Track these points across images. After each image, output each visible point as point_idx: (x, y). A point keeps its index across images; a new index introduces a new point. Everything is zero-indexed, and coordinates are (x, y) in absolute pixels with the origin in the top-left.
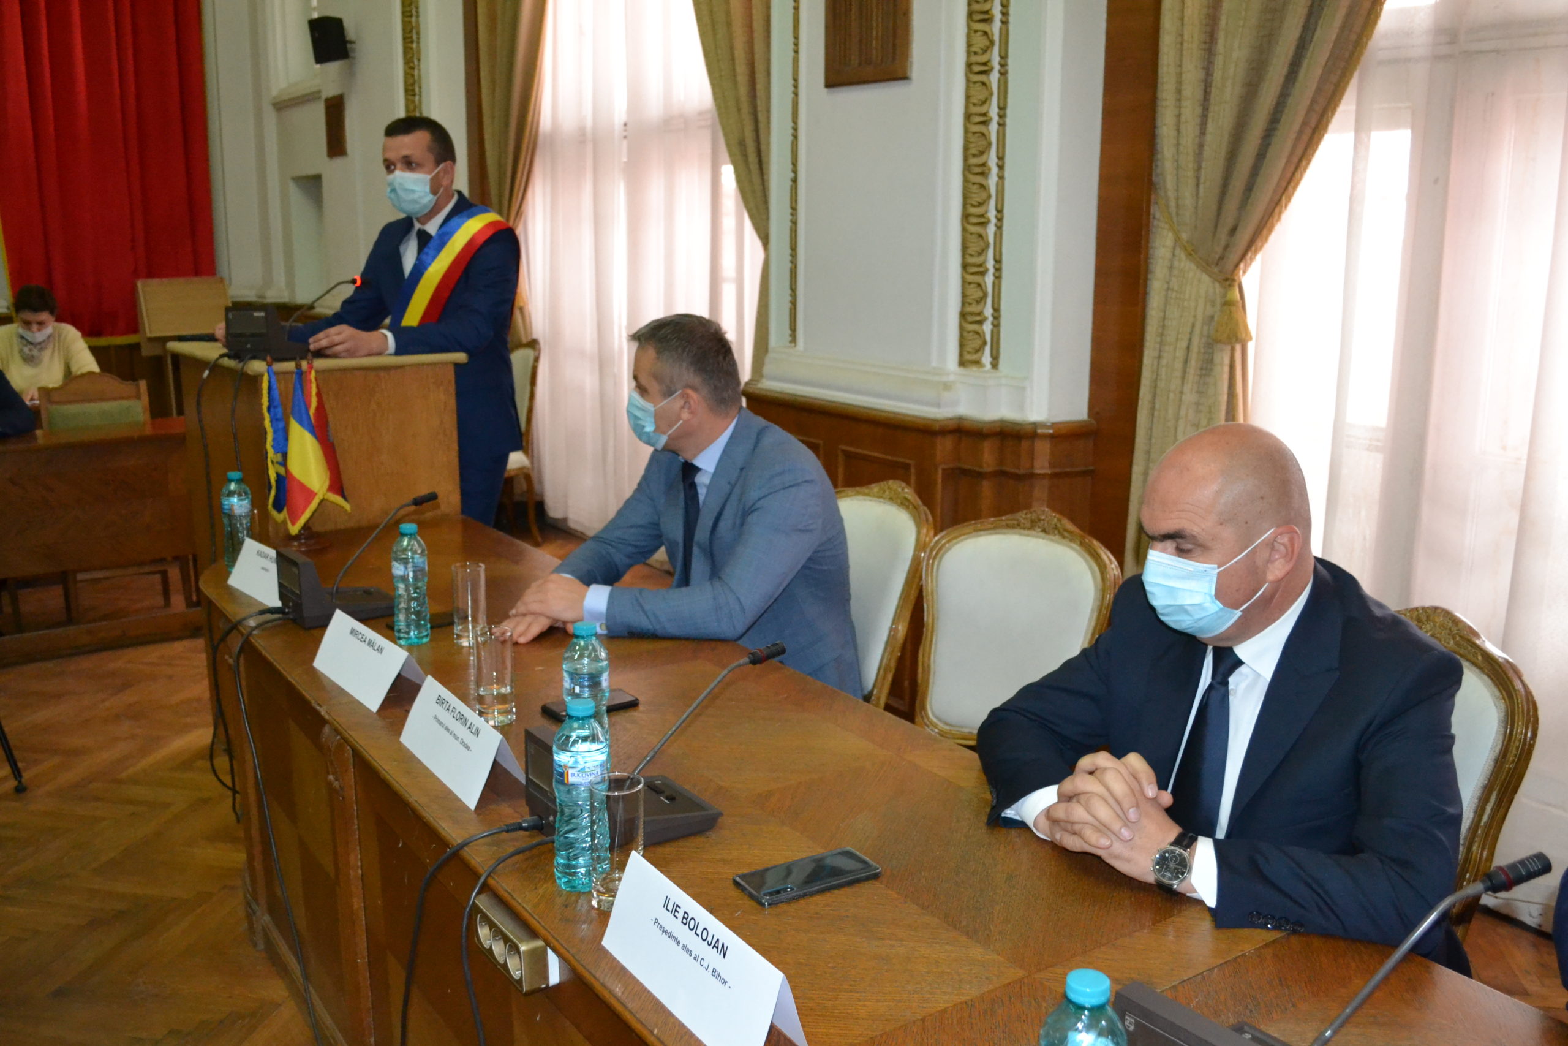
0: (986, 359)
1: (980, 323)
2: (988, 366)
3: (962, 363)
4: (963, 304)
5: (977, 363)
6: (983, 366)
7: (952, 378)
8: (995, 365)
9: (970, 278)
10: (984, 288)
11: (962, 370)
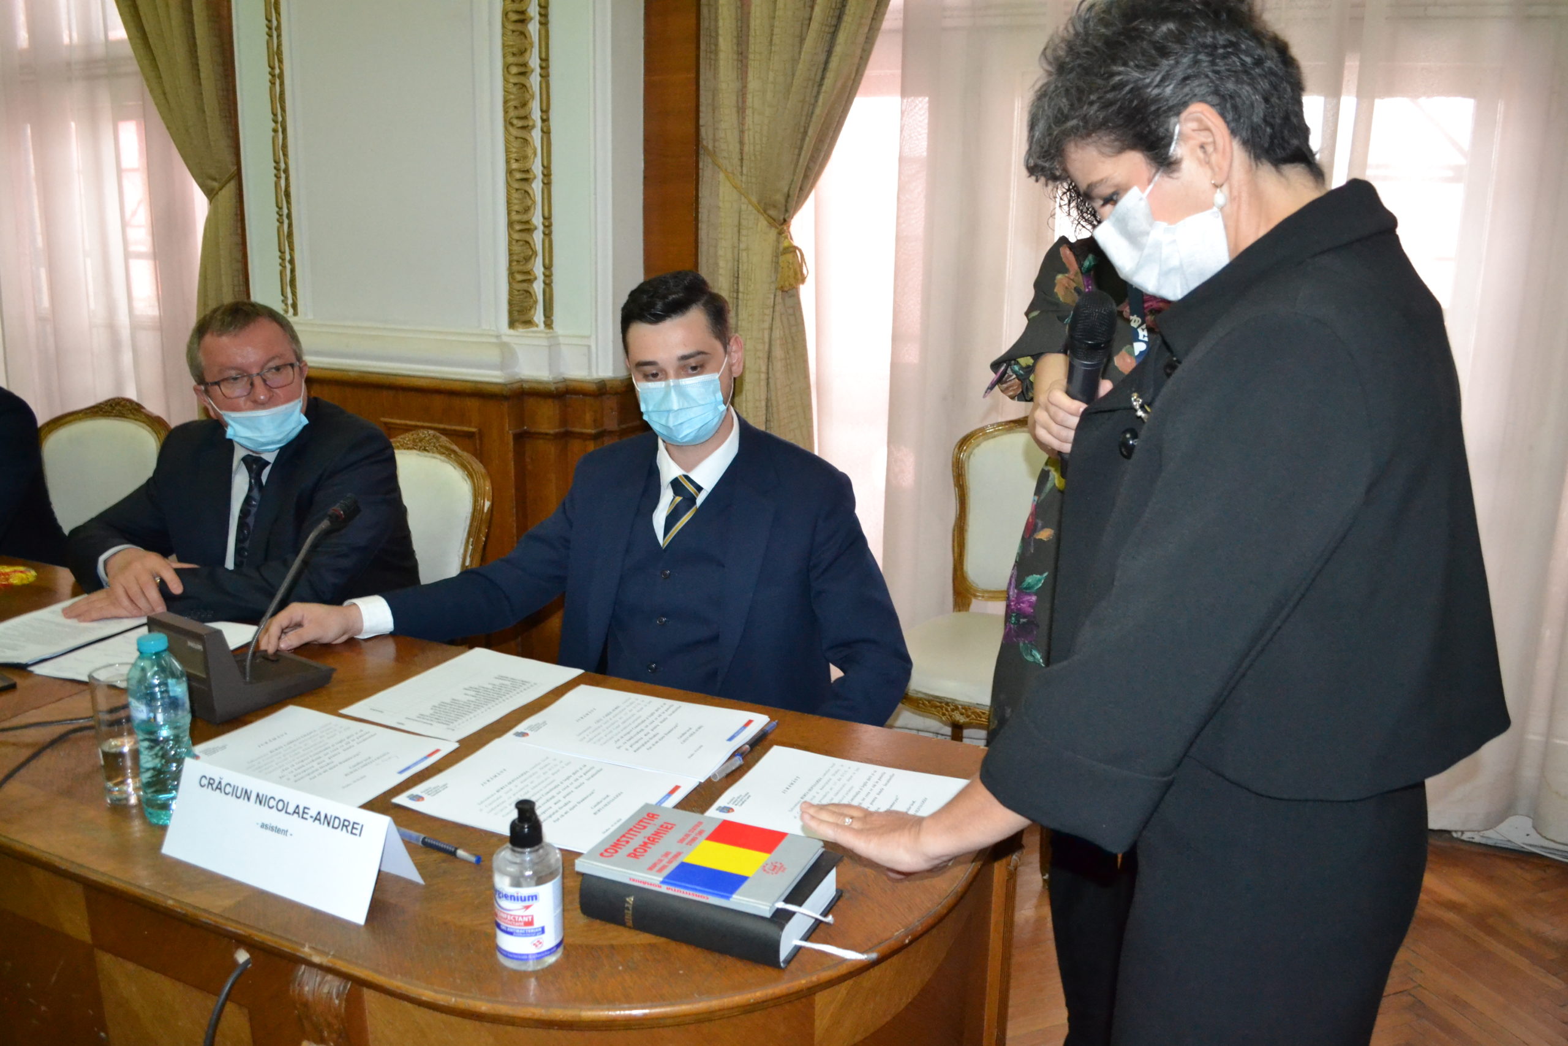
0: (539, 316)
1: (530, 281)
2: (542, 326)
3: (512, 324)
4: (510, 262)
5: (529, 323)
6: (537, 326)
7: (505, 339)
8: (549, 323)
9: (516, 236)
10: (533, 247)
11: (512, 332)
